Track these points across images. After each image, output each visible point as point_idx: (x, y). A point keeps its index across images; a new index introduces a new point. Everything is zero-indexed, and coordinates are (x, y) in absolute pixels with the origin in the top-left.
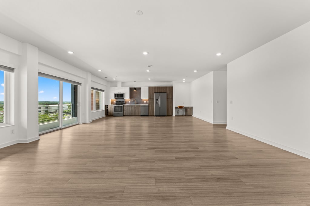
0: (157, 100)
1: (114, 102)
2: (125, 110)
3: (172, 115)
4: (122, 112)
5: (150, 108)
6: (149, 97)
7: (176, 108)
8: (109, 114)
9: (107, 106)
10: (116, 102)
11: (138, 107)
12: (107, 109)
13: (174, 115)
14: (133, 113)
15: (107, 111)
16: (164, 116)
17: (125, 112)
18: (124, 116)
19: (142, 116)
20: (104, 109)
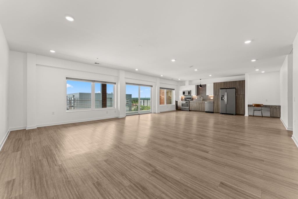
0: (223, 96)
1: (184, 98)
2: (190, 105)
3: (244, 115)
4: (188, 107)
5: (216, 105)
6: (214, 94)
7: (249, 106)
8: (178, 109)
9: (177, 101)
10: (185, 98)
11: (203, 104)
12: (177, 104)
13: (247, 115)
14: (198, 109)
15: (177, 106)
16: (232, 114)
17: (190, 107)
18: (190, 111)
19: (206, 112)
20: (174, 103)
